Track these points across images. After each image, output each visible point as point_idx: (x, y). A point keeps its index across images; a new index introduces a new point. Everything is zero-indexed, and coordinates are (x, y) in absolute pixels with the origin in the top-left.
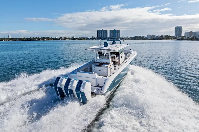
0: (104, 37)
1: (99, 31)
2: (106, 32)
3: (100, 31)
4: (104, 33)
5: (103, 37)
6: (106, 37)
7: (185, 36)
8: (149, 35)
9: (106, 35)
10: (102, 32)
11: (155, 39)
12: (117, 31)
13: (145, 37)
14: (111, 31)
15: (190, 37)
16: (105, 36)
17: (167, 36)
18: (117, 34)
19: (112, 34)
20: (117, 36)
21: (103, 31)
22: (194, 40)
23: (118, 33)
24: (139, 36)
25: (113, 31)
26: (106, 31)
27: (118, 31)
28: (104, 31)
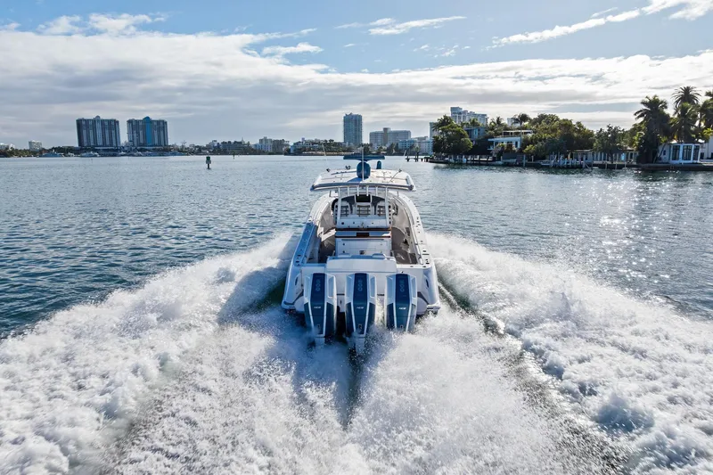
0: (108, 143)
1: (84, 123)
2: (112, 125)
3: (90, 123)
4: (107, 131)
5: (104, 145)
6: (114, 144)
7: (371, 145)
8: (265, 139)
9: (114, 139)
10: (98, 125)
11: (292, 152)
12: (155, 123)
13: (256, 145)
14: (133, 124)
15: (384, 147)
16: (111, 141)
17: (326, 143)
18: (156, 133)
19: (138, 133)
20: (156, 142)
21: (103, 121)
22: (394, 155)
23: (162, 132)
24: (235, 142)
25: (141, 124)
26: (113, 123)
27: (158, 122)
28: (106, 123)
